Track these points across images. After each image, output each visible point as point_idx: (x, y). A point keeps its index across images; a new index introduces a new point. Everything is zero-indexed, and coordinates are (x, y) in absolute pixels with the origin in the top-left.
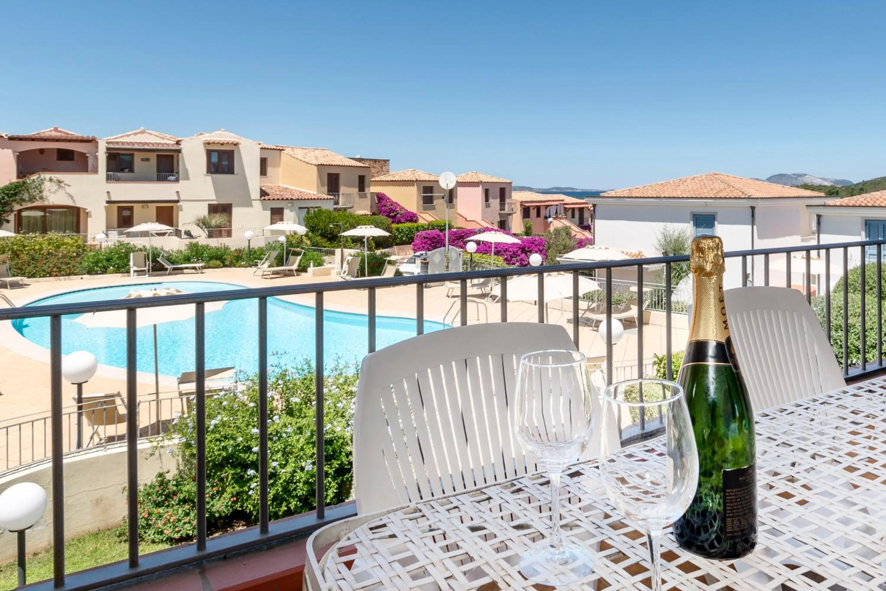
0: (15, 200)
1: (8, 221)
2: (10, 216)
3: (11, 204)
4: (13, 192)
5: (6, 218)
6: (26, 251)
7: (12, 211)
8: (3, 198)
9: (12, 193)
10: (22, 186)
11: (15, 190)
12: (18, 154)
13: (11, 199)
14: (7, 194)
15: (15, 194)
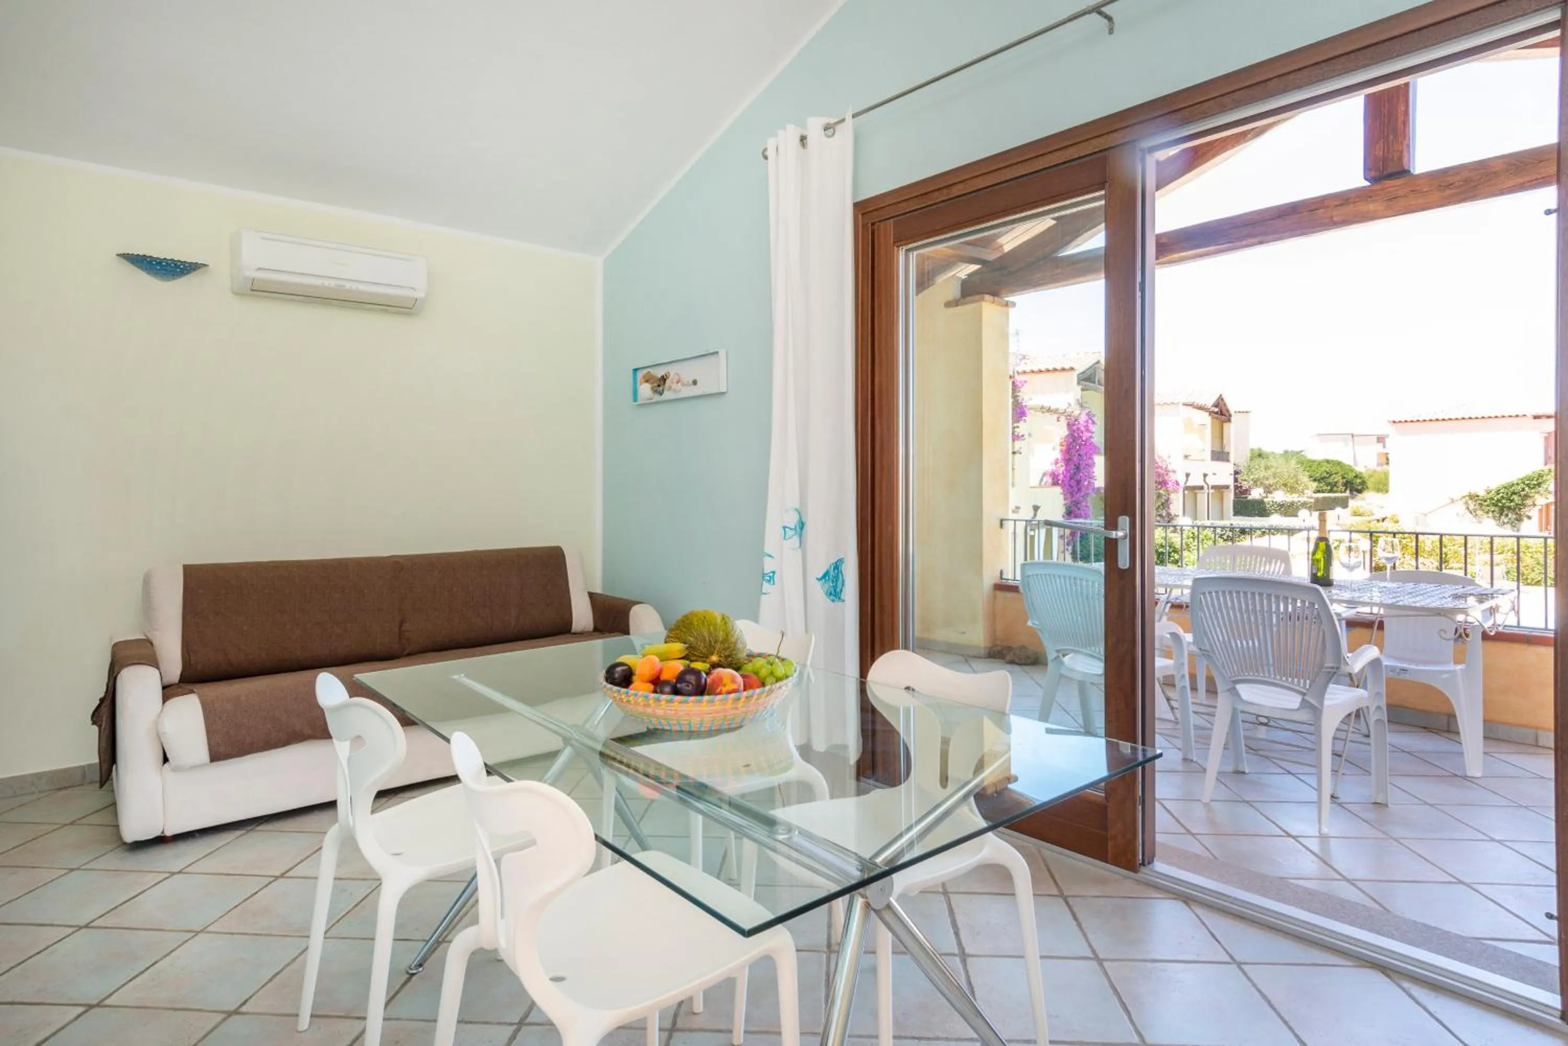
0: (1538, 492)
1: (1529, 518)
2: (1532, 511)
3: (1533, 497)
4: (1536, 483)
5: (1527, 513)
6: (1529, 552)
7: (1534, 505)
8: (1523, 490)
9: (1534, 484)
10: (1548, 475)
11: (1538, 480)
12: (1546, 435)
13: (1533, 491)
14: (1528, 485)
15: (1539, 485)
